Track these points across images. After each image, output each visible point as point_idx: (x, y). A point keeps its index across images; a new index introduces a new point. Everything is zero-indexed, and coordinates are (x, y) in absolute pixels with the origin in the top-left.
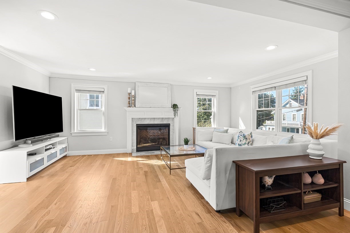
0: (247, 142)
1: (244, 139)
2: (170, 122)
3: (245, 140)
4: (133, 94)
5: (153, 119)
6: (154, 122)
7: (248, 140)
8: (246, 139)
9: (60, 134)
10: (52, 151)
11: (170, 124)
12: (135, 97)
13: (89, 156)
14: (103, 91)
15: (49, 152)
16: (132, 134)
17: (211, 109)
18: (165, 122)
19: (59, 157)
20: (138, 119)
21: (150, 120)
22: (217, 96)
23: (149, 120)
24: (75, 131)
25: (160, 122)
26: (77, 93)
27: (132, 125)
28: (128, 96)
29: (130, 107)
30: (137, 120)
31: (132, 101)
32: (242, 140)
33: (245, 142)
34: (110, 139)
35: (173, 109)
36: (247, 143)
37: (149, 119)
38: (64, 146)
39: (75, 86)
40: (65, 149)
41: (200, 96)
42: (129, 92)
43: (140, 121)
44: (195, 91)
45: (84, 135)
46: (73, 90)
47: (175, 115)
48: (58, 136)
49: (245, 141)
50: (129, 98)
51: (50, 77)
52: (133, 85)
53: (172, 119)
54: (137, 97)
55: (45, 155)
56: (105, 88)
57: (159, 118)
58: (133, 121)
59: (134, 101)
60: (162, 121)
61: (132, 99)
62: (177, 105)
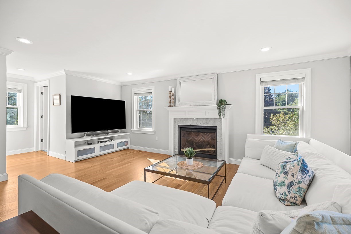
0: (287, 182)
1: (281, 173)
2: (216, 124)
3: (283, 175)
4: (173, 92)
6: (197, 124)
7: (290, 179)
8: (286, 173)
11: (216, 126)
13: (140, 151)
14: (151, 93)
15: (103, 144)
18: (210, 124)
20: (180, 119)
22: (308, 79)
24: (135, 129)
25: (204, 124)
26: (137, 97)
27: (175, 126)
28: (169, 95)
29: (171, 106)
31: (172, 100)
33: (283, 180)
35: (218, 106)
36: (287, 184)
37: (192, 120)
38: (124, 140)
39: (135, 90)
40: (126, 143)
42: (170, 90)
44: (258, 77)
46: (133, 94)
47: (220, 115)
49: (284, 178)
50: (170, 97)
51: (121, 86)
52: (174, 82)
53: (220, 120)
54: (178, 94)
55: (97, 146)
56: (153, 89)
57: (203, 119)
58: (175, 121)
59: (175, 99)
60: (206, 123)
61: (172, 97)
62: (225, 101)
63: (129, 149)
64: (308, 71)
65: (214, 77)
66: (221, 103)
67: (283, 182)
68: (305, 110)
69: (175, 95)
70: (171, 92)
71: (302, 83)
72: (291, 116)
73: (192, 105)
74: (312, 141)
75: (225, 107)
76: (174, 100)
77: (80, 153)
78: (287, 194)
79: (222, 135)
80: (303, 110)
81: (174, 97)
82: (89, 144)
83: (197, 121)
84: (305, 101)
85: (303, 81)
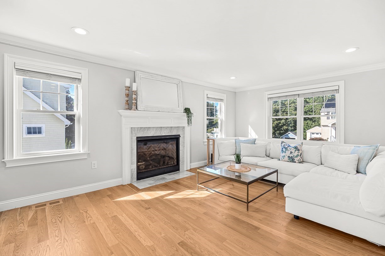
0: (299, 154)
1: (295, 151)
2: (179, 133)
3: (297, 151)
4: (134, 88)
5: (160, 129)
8: (299, 150)
11: (179, 135)
12: (136, 94)
14: (78, 79)
21: (156, 130)
22: (225, 100)
23: (154, 130)
24: (15, 157)
25: (168, 133)
27: (132, 138)
29: (128, 109)
30: (138, 130)
32: (293, 151)
34: (93, 165)
35: (187, 114)
39: (14, 60)
41: (210, 99)
42: (128, 85)
43: (142, 133)
46: (8, 68)
49: (298, 152)
50: (128, 95)
53: (182, 128)
57: (167, 128)
58: (132, 132)
60: (171, 132)
61: (133, 96)
65: (179, 84)
66: (187, 111)
67: (298, 154)
68: (224, 120)
73: (160, 111)
76: (135, 102)
78: (301, 159)
80: (222, 120)
81: (136, 97)
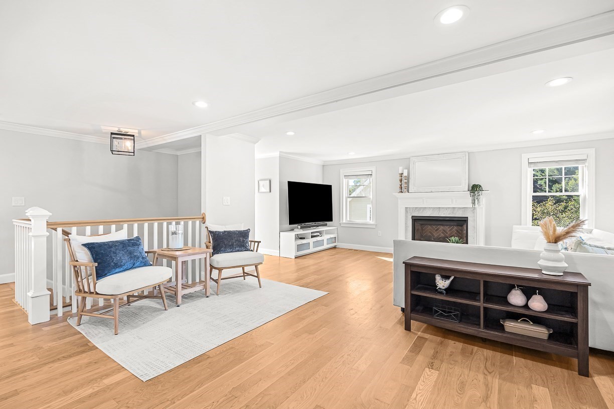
2: (467, 214)
4: (405, 174)
6: (440, 214)
9: (328, 223)
10: (319, 239)
11: (467, 217)
13: (355, 250)
14: (370, 175)
15: (315, 239)
16: (406, 230)
17: (577, 190)
18: (459, 214)
19: (326, 246)
20: (414, 209)
22: (591, 161)
23: (431, 211)
24: (344, 222)
26: (346, 180)
27: (406, 217)
28: (399, 178)
29: (402, 192)
31: (404, 185)
34: (378, 233)
37: (432, 209)
38: (332, 236)
39: (344, 172)
40: (333, 240)
41: (542, 164)
42: (400, 172)
43: (418, 212)
44: (525, 157)
45: (352, 226)
46: (342, 176)
47: (474, 203)
48: (326, 225)
50: (401, 181)
51: (323, 166)
52: (406, 161)
53: (473, 209)
54: (411, 177)
55: (311, 241)
56: (374, 169)
57: (447, 208)
58: (406, 211)
59: (408, 183)
60: (453, 213)
61: (404, 181)
62: (480, 186)
63: (336, 248)
64: (592, 152)
65: (464, 157)
66: (475, 189)
68: (587, 197)
69: (408, 178)
70: (402, 174)
71: (584, 165)
72: (570, 203)
74: (595, 231)
75: (481, 193)
76: (406, 185)
77: (299, 247)
79: (475, 227)
80: (585, 198)
81: (406, 181)
82: (301, 238)
83: (439, 211)
84: (587, 187)
85: (584, 163)
